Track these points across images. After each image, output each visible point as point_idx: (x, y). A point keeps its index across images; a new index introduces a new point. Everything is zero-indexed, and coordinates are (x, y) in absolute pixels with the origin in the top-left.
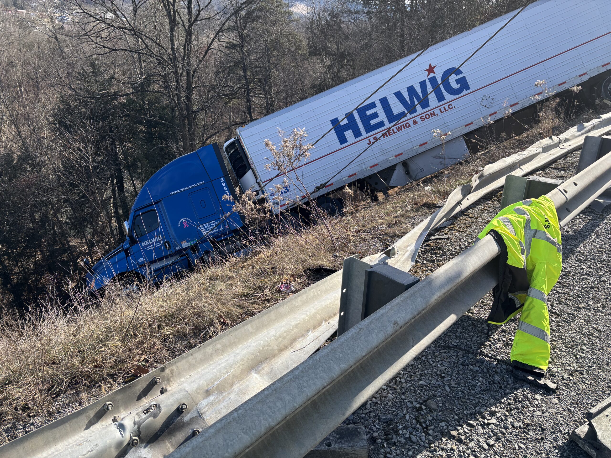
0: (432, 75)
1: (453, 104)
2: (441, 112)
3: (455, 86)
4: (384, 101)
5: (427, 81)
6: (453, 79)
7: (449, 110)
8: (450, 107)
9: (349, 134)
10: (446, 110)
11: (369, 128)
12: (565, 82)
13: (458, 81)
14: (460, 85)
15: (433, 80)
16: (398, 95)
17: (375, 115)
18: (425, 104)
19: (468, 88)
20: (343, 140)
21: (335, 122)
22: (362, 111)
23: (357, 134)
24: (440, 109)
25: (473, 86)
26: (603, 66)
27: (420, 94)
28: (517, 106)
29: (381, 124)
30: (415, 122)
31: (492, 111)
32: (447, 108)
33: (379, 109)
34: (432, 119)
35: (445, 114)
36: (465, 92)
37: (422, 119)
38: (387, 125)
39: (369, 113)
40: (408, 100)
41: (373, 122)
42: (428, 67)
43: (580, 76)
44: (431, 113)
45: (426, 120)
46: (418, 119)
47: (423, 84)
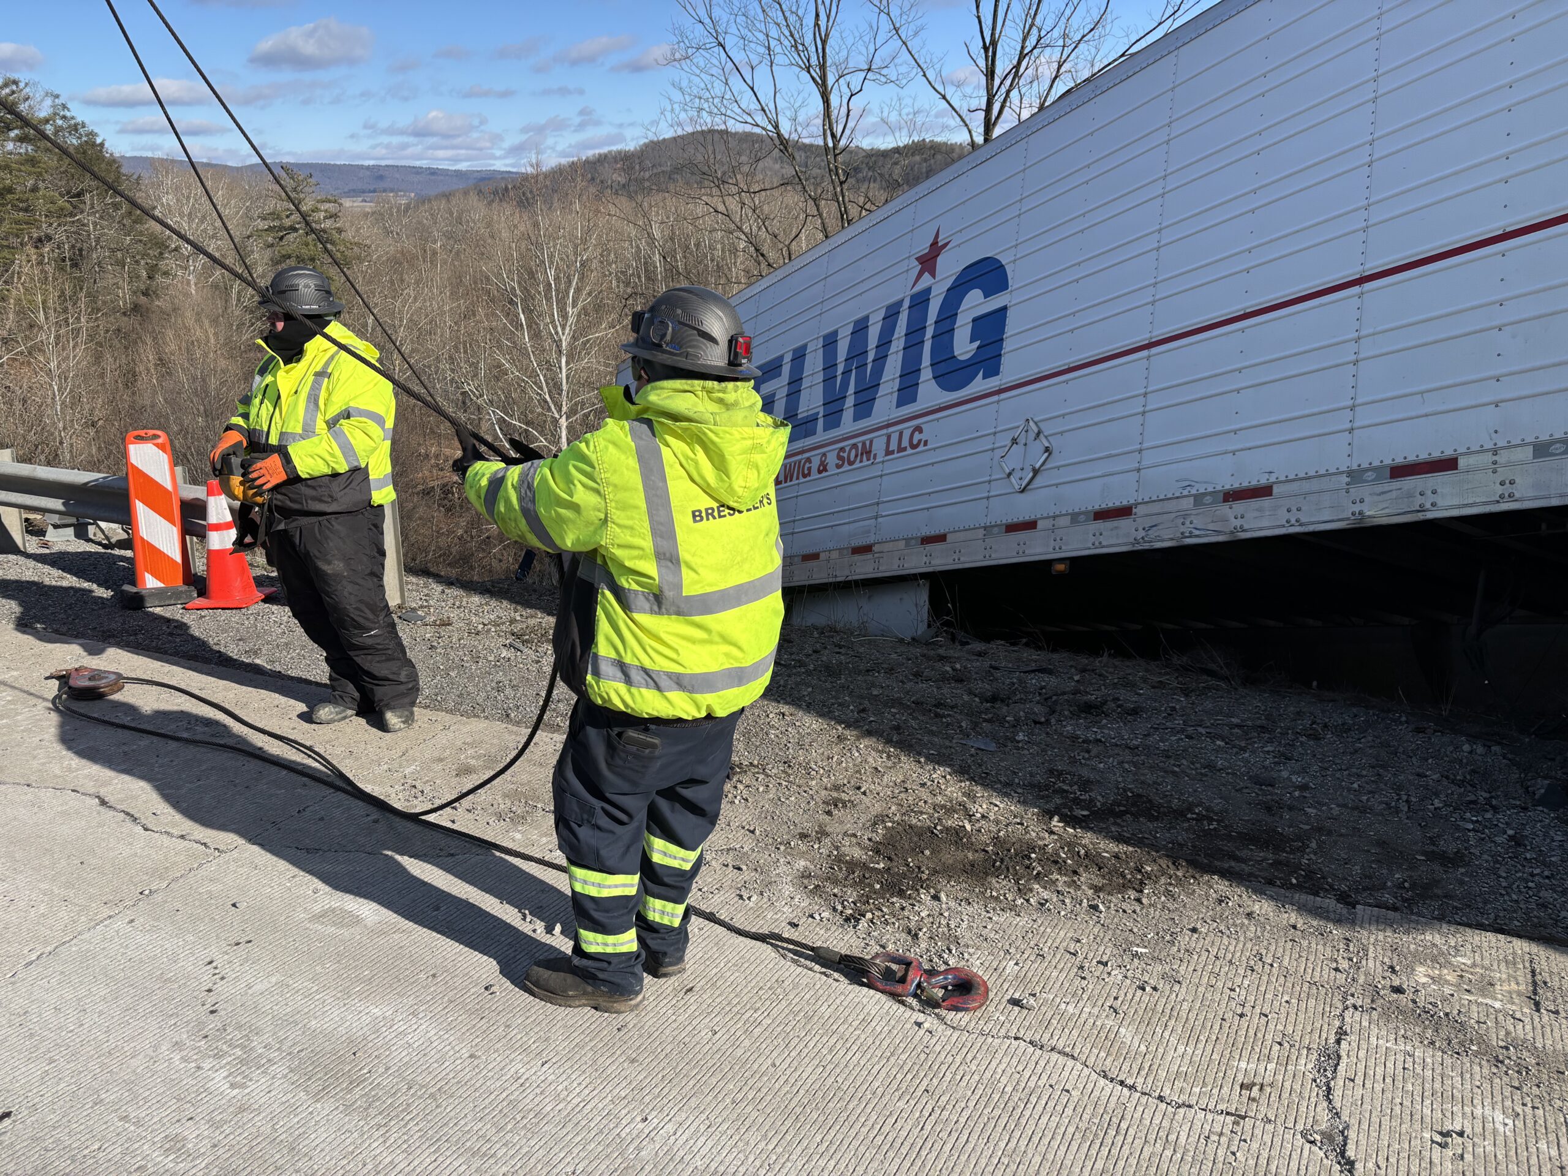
0: (926, 280)
1: (932, 429)
2: (888, 452)
3: (964, 347)
4: (799, 360)
5: (906, 304)
6: (972, 309)
7: (909, 451)
8: (917, 437)
10: (901, 449)
12: (1448, 464)
13: (980, 326)
14: (978, 343)
15: (919, 305)
19: (996, 368)
24: (889, 437)
25: (1012, 366)
27: (871, 356)
28: (1124, 523)
30: (823, 466)
32: (905, 443)
33: (781, 385)
34: (861, 470)
35: (895, 463)
36: (979, 384)
40: (840, 368)
44: (864, 444)
45: (846, 467)
46: (832, 456)
47: (892, 314)
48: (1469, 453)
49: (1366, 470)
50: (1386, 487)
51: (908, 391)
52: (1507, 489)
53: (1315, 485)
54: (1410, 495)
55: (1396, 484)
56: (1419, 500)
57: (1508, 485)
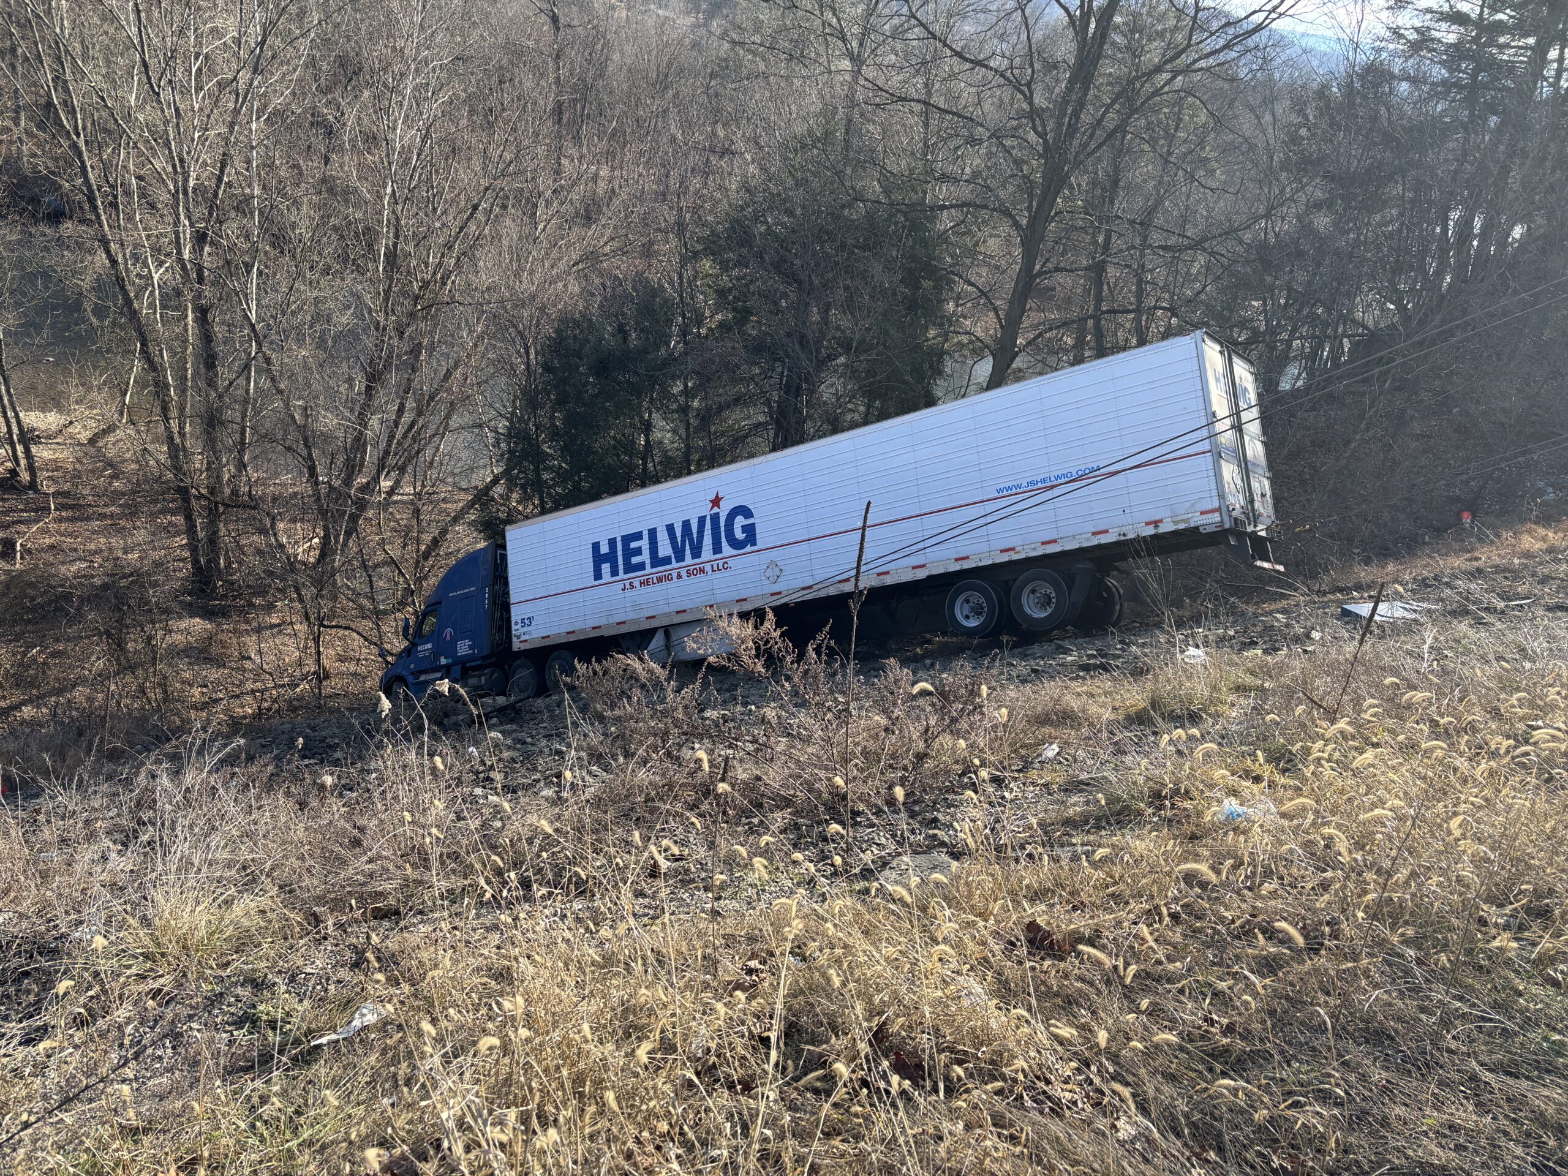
0: (716, 510)
1: (731, 562)
2: (713, 571)
3: (739, 535)
4: (653, 533)
5: (708, 517)
6: (740, 521)
7: (723, 570)
8: (725, 565)
9: (606, 568)
10: (719, 570)
11: (630, 568)
13: (745, 529)
14: (745, 534)
15: (715, 518)
16: (670, 528)
17: (638, 551)
18: (696, 553)
19: (754, 543)
20: (598, 575)
21: (596, 546)
22: (627, 539)
23: (614, 572)
24: (712, 565)
25: (761, 543)
26: (957, 560)
27: (695, 535)
28: (810, 591)
29: (641, 566)
30: (679, 576)
31: (776, 588)
32: (720, 567)
33: (644, 544)
34: (701, 577)
35: (717, 575)
36: (749, 548)
37: (689, 574)
38: (649, 569)
39: (633, 545)
40: (679, 539)
41: (635, 560)
42: (713, 497)
43: (914, 568)
44: (700, 568)
46: (683, 573)
48: (892, 570)
51: (717, 549)
55: (879, 577)
57: (901, 577)
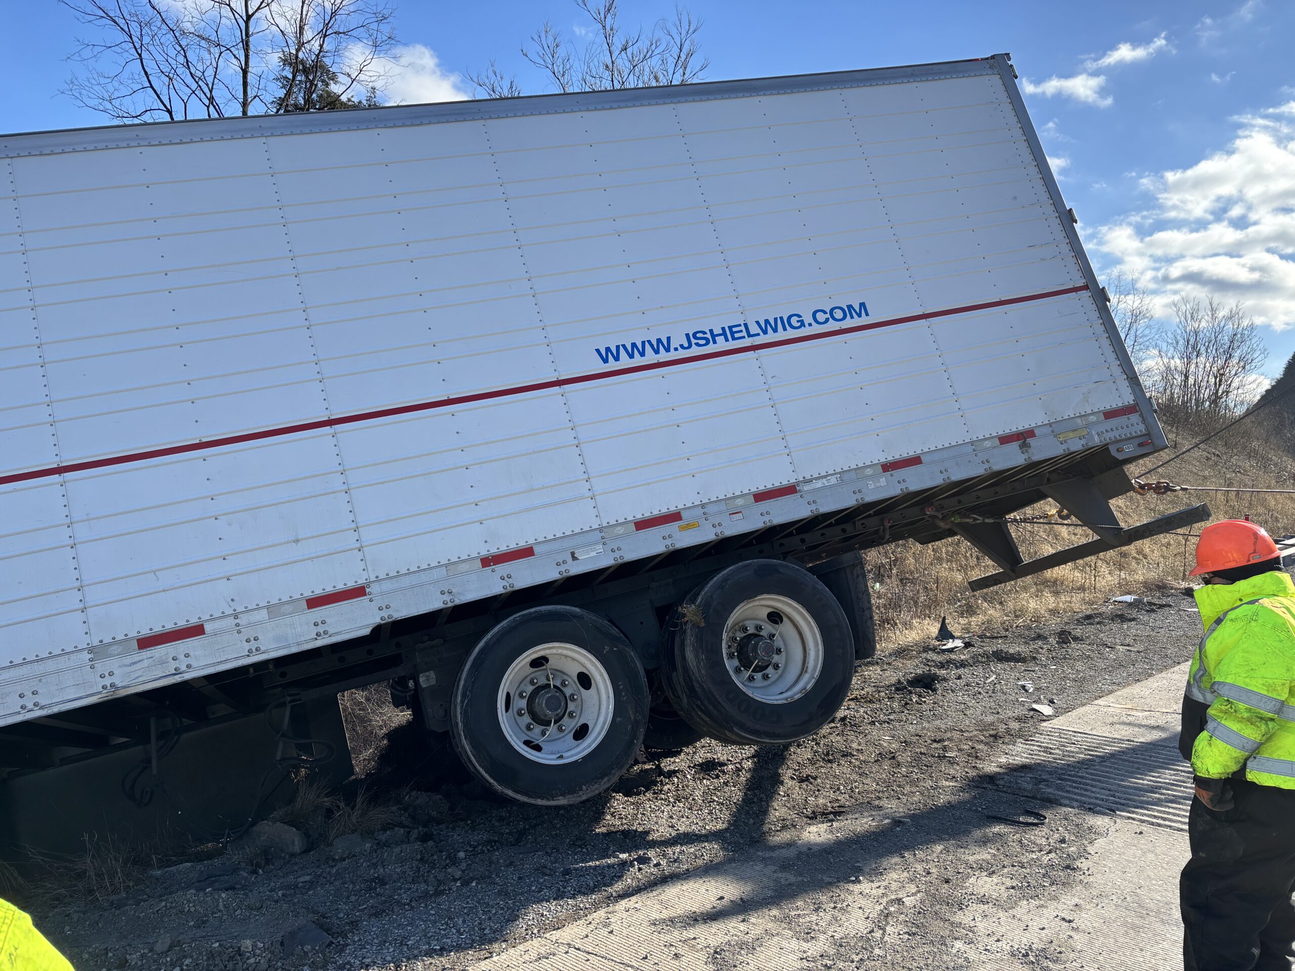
12: (197, 630)
26: (488, 561)
43: (314, 602)
48: (213, 619)
49: (110, 644)
50: (136, 658)
52: (253, 645)
53: (50, 665)
54: (163, 662)
55: (146, 653)
56: (173, 665)
57: (253, 641)
